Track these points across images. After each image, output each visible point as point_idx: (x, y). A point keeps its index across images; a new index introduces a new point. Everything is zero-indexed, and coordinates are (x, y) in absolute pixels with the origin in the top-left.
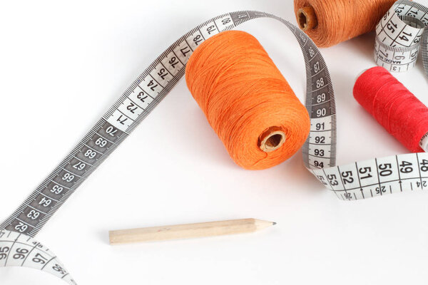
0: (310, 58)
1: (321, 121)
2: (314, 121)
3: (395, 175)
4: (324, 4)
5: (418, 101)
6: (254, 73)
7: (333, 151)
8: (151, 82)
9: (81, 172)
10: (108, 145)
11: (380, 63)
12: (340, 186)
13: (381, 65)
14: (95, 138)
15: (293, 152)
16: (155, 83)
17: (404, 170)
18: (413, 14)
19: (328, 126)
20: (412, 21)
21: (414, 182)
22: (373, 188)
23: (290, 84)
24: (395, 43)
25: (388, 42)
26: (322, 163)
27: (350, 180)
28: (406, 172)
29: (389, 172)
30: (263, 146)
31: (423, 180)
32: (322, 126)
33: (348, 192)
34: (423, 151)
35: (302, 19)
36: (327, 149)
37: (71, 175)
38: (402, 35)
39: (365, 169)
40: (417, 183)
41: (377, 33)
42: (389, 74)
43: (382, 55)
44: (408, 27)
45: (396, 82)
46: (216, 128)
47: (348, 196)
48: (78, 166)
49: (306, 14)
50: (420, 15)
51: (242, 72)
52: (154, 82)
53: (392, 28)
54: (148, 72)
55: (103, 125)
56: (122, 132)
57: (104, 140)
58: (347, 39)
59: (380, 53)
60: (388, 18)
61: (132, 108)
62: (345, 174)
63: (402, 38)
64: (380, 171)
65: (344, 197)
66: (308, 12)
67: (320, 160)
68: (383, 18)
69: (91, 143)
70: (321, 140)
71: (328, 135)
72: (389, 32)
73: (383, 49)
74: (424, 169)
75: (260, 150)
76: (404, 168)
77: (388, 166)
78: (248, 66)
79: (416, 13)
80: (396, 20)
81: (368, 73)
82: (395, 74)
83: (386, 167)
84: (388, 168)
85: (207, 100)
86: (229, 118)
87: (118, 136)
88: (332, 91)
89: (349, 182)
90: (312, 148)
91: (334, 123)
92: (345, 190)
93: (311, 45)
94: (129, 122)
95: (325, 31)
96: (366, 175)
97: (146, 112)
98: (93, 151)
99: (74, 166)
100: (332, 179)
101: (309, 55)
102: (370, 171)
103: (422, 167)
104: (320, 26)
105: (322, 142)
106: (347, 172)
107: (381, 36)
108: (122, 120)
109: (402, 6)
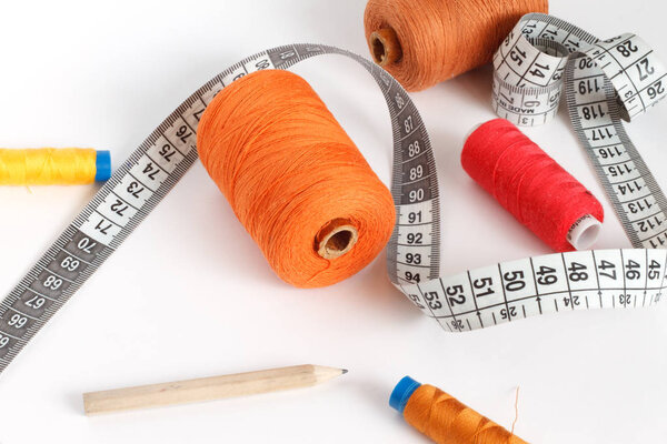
0: (397, 110)
1: (416, 208)
2: (406, 210)
3: (529, 289)
4: (411, 24)
5: (563, 171)
6: (303, 136)
7: (435, 256)
8: (149, 166)
9: (39, 312)
10: (82, 268)
11: (502, 113)
12: (445, 309)
13: (504, 117)
14: (61, 257)
15: (370, 258)
16: (155, 168)
17: (543, 281)
18: (550, 35)
19: (427, 217)
20: (549, 46)
21: (560, 298)
22: (497, 311)
23: (361, 151)
24: (523, 82)
25: (513, 80)
26: (418, 275)
27: (461, 300)
28: (548, 283)
29: (520, 285)
30: (322, 251)
31: (573, 294)
32: (417, 217)
33: (458, 318)
34: (572, 249)
35: (378, 49)
36: (425, 253)
37: (22, 316)
38: (534, 68)
39: (483, 280)
40: (565, 300)
41: (496, 66)
42: (516, 130)
43: (504, 100)
44: (543, 54)
45: (527, 141)
46: (247, 223)
47: (458, 325)
48: (34, 303)
49: (383, 40)
50: (561, 36)
51: (286, 134)
52: (153, 165)
53: (518, 57)
54: (143, 150)
55: (73, 235)
56: (104, 246)
57: (74, 259)
58: (448, 78)
59: (501, 97)
60: (512, 42)
61: (120, 208)
62: (452, 291)
63: (534, 73)
64: (506, 283)
65: (452, 327)
66: (386, 37)
67: (414, 271)
68: (504, 43)
69: (55, 266)
70: (416, 239)
71: (426, 231)
72: (514, 64)
73: (505, 91)
74: (575, 277)
75: (319, 256)
76: (544, 277)
77: (518, 275)
78: (294, 125)
79: (555, 33)
80: (524, 45)
81: (483, 130)
82: (525, 130)
83: (515, 277)
84: (518, 278)
85: (231, 181)
86: (266, 208)
87: (98, 252)
88: (433, 162)
89: (457, 302)
90: (403, 251)
91: (436, 211)
92: (453, 316)
93: (399, 90)
94: (115, 230)
95: (414, 65)
96: (484, 290)
97: (142, 213)
98: (57, 278)
99: (27, 303)
100: (432, 298)
101: (396, 106)
102: (491, 284)
103: (572, 275)
104: (406, 57)
105: (417, 242)
106: (455, 288)
107: (502, 72)
108: (102, 227)
109: (532, 23)
